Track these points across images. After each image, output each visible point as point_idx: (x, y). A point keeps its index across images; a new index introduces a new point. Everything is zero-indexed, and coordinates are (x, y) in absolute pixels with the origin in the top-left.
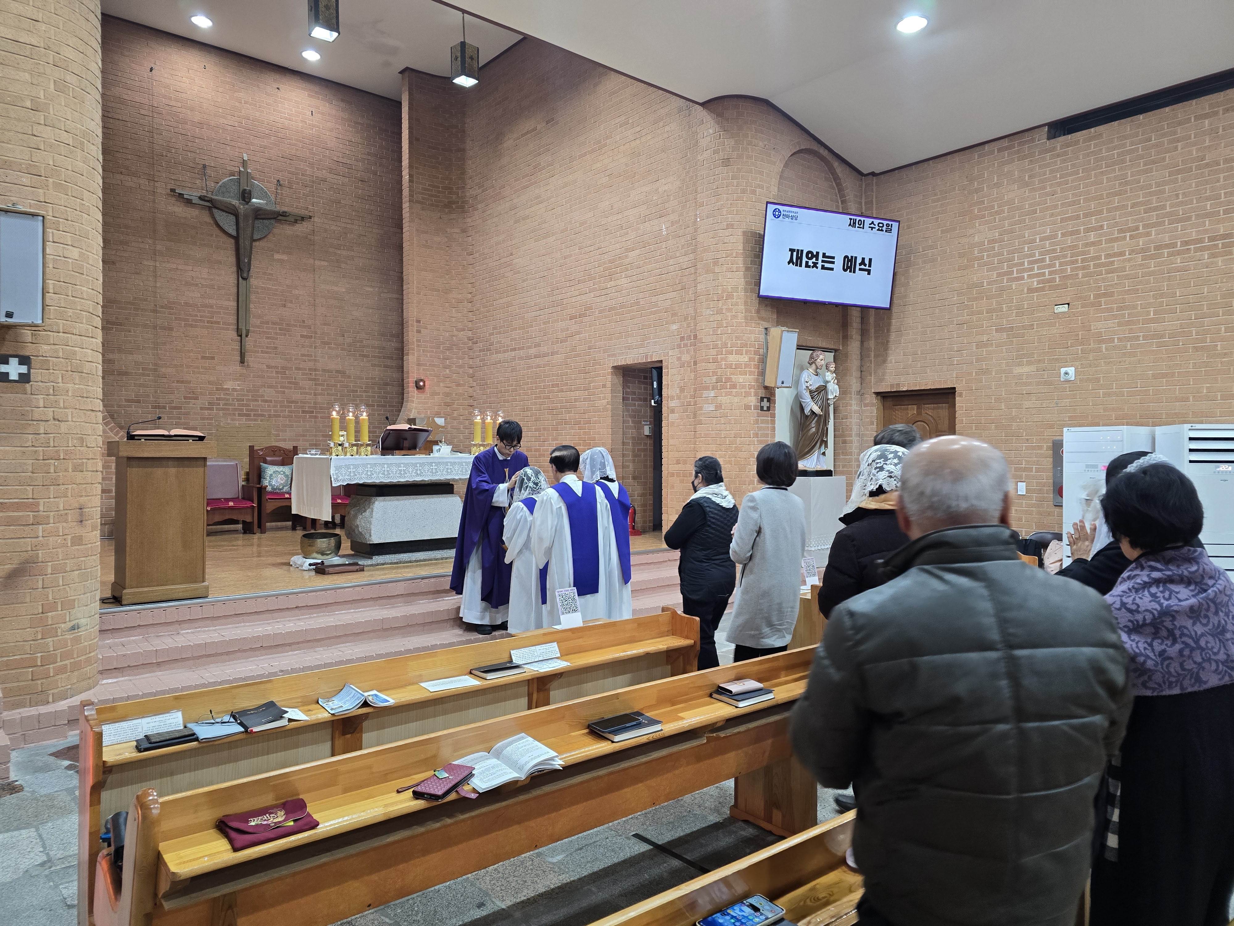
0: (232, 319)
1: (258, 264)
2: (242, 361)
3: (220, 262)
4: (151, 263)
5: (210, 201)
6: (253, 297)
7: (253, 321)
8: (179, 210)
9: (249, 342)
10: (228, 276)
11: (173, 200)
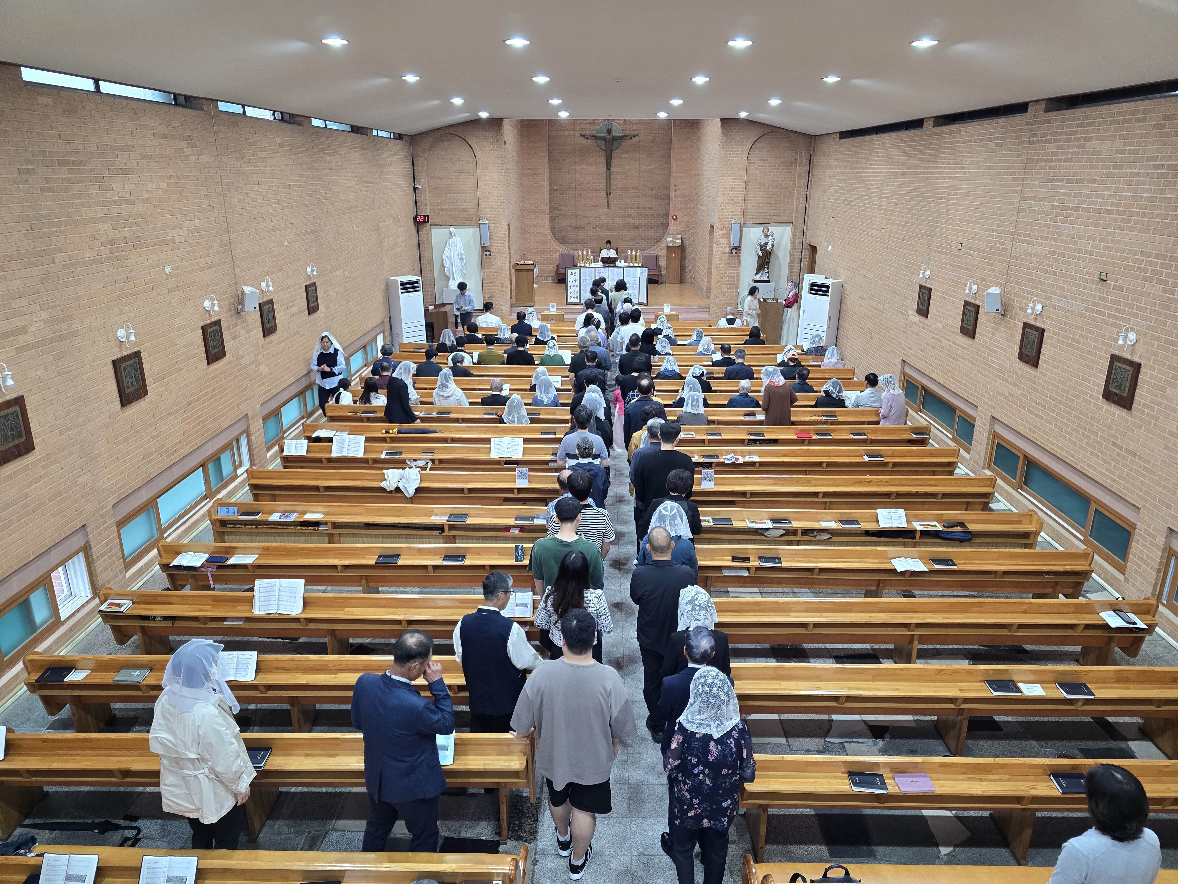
0: (604, 188)
1: (615, 161)
2: (608, 207)
3: (599, 163)
4: (574, 167)
5: (595, 136)
6: (613, 177)
7: (613, 188)
8: (584, 142)
9: (611, 197)
10: (603, 168)
11: (582, 138)
